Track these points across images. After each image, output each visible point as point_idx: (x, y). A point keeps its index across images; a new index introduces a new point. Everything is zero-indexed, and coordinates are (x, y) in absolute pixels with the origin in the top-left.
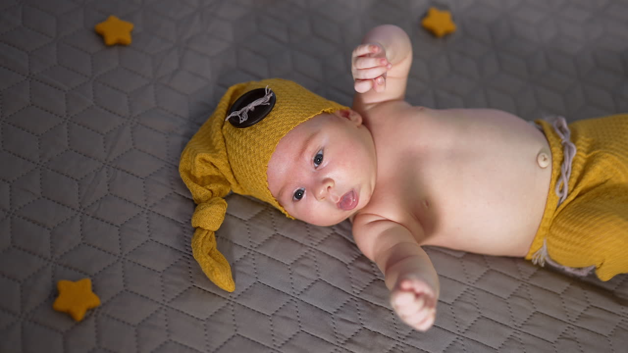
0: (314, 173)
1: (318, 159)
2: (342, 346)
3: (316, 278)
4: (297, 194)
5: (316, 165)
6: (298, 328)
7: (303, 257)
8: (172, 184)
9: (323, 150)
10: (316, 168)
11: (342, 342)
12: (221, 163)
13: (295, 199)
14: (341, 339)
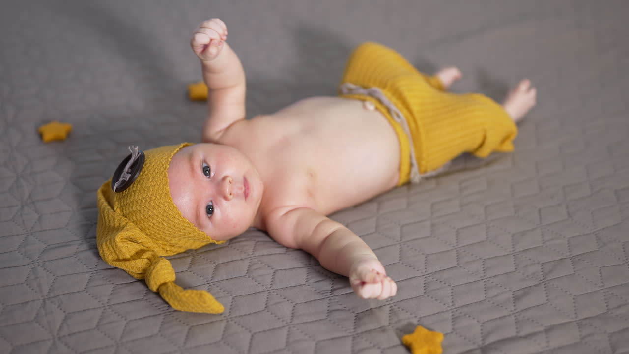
0: (211, 181)
1: (206, 170)
2: (332, 295)
3: (272, 271)
4: (208, 211)
5: (208, 176)
6: (292, 304)
7: (250, 266)
8: (109, 281)
9: (205, 161)
10: (209, 178)
11: (329, 294)
12: (135, 233)
13: (209, 215)
14: (327, 292)
